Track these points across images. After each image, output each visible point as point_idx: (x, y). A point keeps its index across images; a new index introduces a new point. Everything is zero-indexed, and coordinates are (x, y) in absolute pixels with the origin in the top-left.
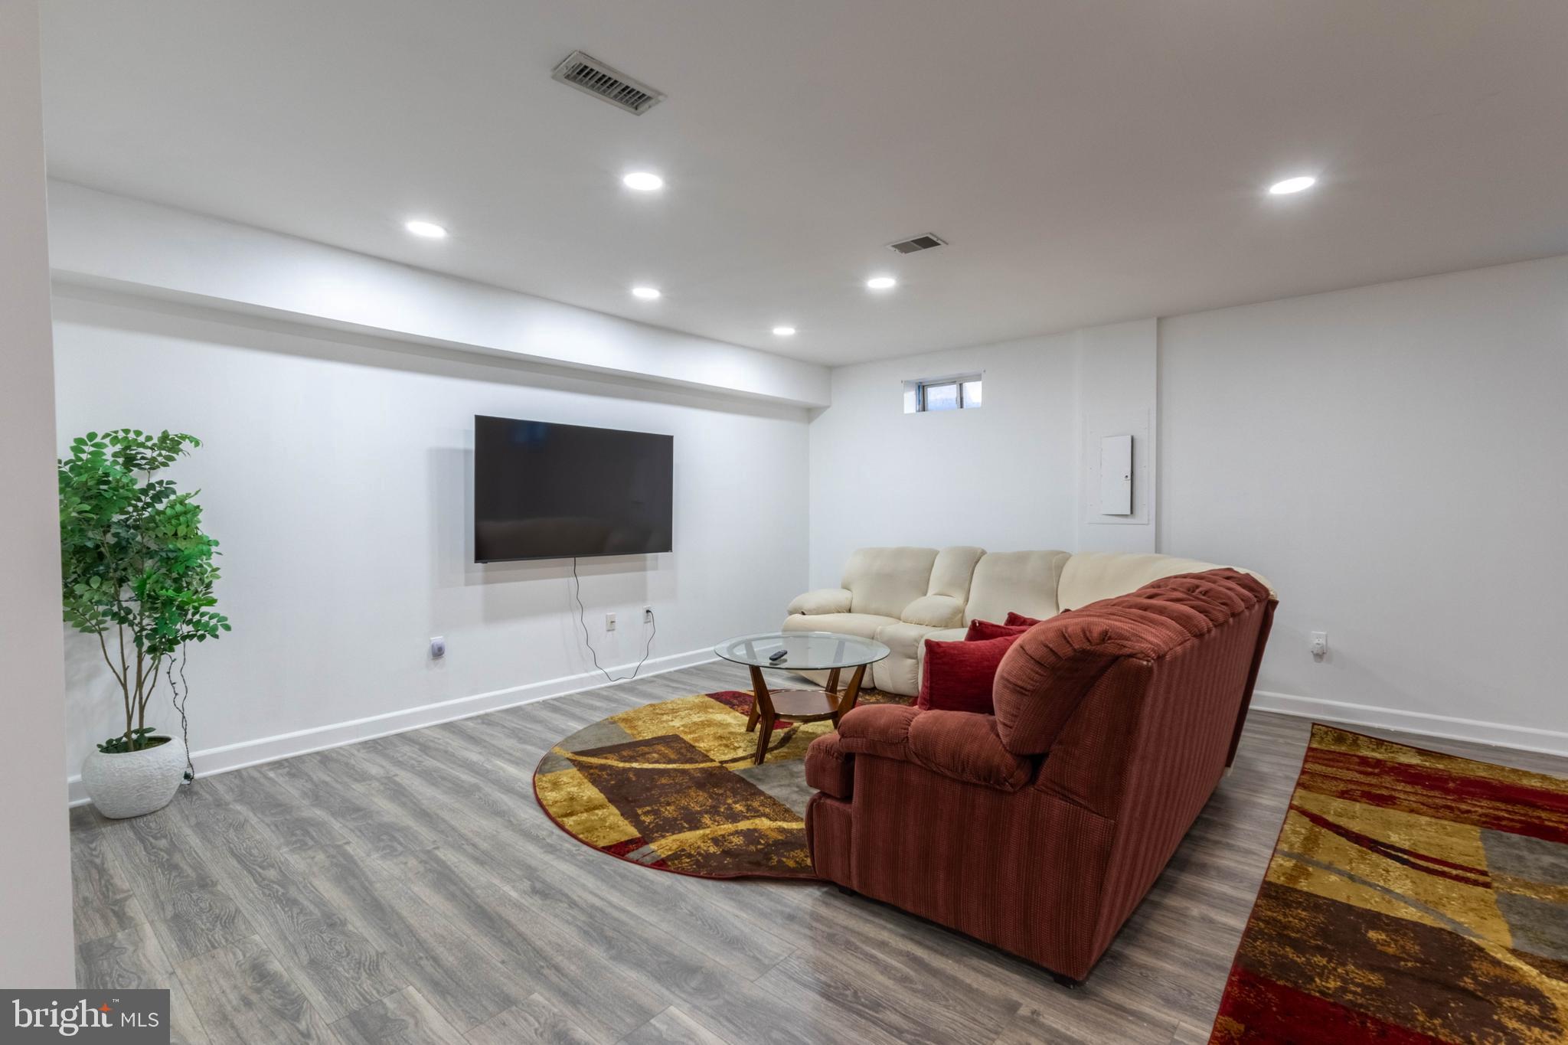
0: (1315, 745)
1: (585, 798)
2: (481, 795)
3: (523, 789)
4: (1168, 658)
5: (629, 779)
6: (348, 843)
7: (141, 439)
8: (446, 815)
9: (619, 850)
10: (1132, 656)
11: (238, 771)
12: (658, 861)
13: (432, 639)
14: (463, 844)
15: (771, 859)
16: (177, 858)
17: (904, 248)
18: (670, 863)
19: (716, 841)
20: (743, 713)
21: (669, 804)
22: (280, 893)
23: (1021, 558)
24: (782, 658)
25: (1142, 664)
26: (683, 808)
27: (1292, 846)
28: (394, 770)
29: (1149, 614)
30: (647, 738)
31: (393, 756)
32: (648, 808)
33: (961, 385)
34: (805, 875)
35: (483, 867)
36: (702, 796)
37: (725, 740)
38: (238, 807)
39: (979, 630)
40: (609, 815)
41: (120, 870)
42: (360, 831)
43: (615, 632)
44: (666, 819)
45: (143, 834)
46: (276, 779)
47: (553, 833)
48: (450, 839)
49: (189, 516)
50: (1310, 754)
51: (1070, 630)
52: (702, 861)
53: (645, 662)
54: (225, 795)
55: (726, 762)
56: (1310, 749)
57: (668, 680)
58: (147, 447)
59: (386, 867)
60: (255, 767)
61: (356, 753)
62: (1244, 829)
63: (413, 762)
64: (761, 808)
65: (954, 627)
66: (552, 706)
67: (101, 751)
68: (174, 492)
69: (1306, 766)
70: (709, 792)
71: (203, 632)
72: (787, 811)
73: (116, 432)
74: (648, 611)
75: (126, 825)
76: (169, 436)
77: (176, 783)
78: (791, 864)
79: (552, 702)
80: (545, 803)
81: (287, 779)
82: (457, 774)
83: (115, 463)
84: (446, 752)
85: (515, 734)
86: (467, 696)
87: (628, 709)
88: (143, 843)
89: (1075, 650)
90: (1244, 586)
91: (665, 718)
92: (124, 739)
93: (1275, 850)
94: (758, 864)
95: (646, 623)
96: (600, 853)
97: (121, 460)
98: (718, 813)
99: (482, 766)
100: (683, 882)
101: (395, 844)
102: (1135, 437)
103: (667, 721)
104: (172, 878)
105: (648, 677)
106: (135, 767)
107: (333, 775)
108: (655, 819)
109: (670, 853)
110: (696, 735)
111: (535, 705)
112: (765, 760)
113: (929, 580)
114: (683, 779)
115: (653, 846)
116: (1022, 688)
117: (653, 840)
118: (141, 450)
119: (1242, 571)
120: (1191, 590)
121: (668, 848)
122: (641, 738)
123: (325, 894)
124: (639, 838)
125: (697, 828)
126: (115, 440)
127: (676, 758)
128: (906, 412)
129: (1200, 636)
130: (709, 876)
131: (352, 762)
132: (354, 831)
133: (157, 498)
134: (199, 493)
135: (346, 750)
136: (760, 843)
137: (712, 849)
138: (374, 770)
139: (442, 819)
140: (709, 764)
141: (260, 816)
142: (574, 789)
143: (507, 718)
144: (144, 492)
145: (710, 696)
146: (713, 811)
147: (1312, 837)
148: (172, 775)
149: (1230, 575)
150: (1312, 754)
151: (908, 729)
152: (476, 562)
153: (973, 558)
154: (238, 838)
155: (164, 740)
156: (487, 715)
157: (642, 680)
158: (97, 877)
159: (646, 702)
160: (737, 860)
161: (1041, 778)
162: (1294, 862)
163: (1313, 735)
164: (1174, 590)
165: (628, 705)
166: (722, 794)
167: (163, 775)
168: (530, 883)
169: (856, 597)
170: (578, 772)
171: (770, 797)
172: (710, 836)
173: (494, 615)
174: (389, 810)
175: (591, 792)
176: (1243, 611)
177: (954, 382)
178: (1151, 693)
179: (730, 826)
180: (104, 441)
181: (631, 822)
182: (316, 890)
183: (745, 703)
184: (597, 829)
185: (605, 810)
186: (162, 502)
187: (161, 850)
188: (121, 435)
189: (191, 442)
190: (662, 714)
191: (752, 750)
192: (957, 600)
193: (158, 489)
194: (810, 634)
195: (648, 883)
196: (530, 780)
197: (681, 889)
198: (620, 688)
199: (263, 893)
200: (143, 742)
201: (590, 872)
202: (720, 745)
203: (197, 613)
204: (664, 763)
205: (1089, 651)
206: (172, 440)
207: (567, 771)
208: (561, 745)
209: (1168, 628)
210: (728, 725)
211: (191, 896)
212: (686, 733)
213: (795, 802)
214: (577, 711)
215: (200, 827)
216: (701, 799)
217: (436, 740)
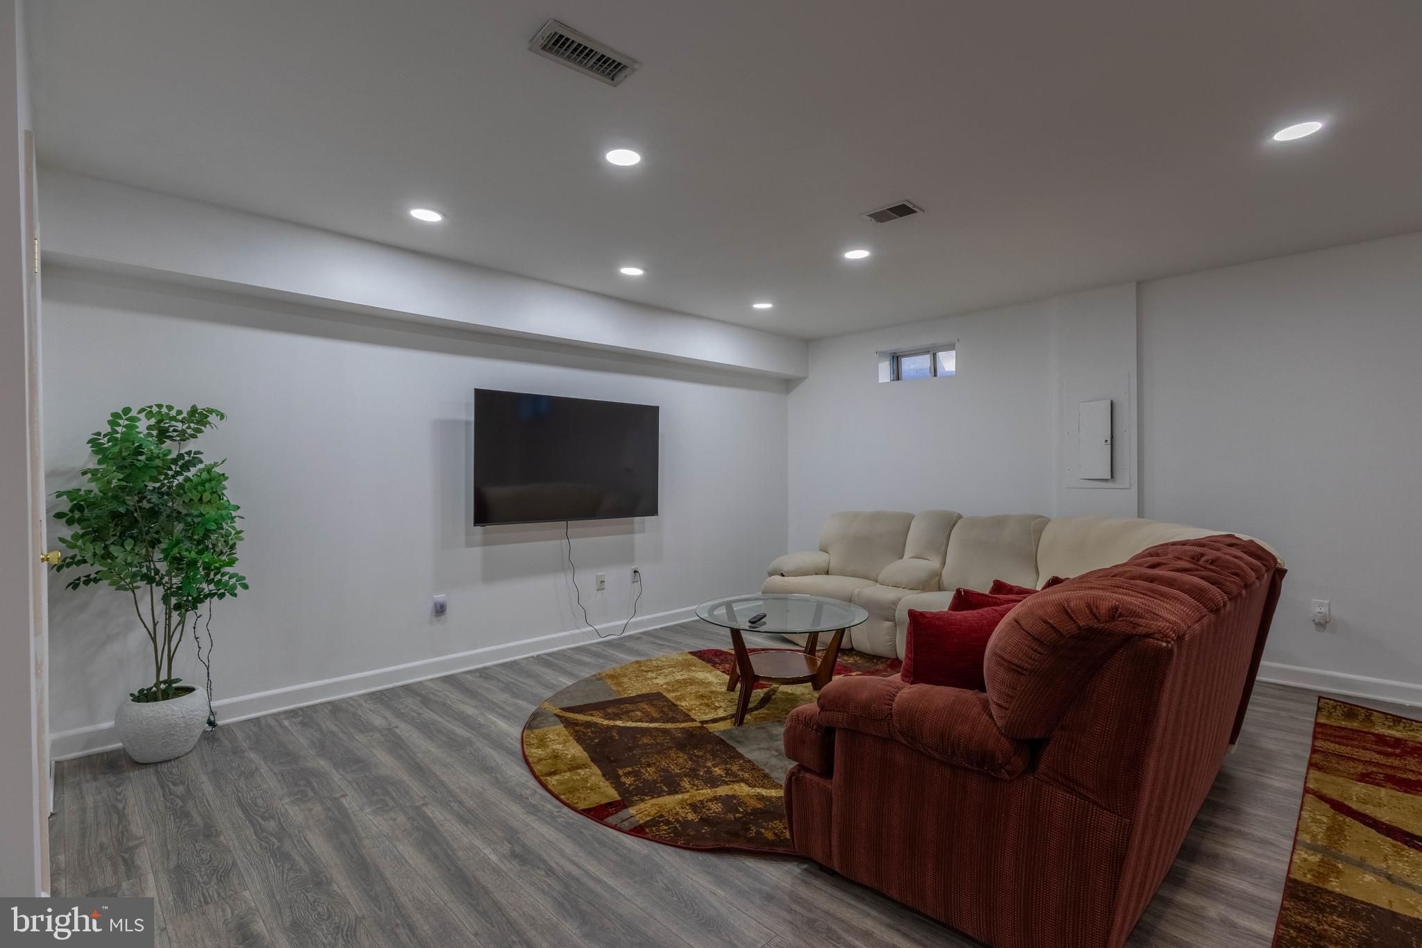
0: (1322, 721)
1: (569, 756)
2: (472, 750)
3: (511, 744)
4: (1187, 637)
5: (612, 737)
6: (344, 796)
7: (173, 413)
8: (437, 770)
9: (599, 813)
10: (1148, 635)
11: (258, 719)
12: (636, 828)
13: (435, 596)
14: (451, 801)
15: (749, 829)
16: (190, 805)
17: (880, 217)
18: (647, 830)
19: (694, 807)
20: (724, 672)
21: (649, 765)
22: (275, 847)
23: (998, 522)
24: (762, 620)
25: (1161, 645)
26: (663, 770)
27: (1314, 837)
28: (396, 722)
29: (1154, 586)
30: (631, 695)
31: (396, 708)
32: (629, 769)
33: (934, 355)
34: (784, 849)
35: (467, 827)
36: (682, 758)
37: (706, 699)
38: (252, 755)
39: (964, 600)
40: (590, 776)
41: (138, 817)
42: (357, 783)
43: (604, 591)
44: (645, 781)
45: (165, 780)
46: (290, 728)
47: (536, 792)
48: (439, 795)
49: (214, 483)
50: (1318, 730)
51: (1072, 605)
52: (680, 829)
53: (633, 620)
54: (243, 742)
55: (707, 722)
56: (1317, 724)
57: (653, 637)
58: (178, 421)
59: (376, 823)
60: (273, 715)
61: (364, 704)
62: (1255, 815)
63: (413, 714)
64: (740, 773)
65: (931, 590)
66: (545, 661)
67: (132, 700)
68: (201, 462)
69: (1316, 744)
70: (688, 754)
71: (223, 591)
72: (766, 776)
73: (151, 407)
74: (635, 572)
75: (152, 770)
76: (197, 410)
77: (198, 731)
78: (769, 835)
79: (544, 657)
80: (530, 760)
81: (300, 728)
82: (452, 727)
83: (150, 435)
84: (445, 705)
85: (509, 688)
86: (466, 651)
87: (615, 665)
88: (163, 789)
89: (1079, 627)
90: (1251, 554)
91: (650, 675)
92: (154, 689)
93: (1295, 841)
94: (736, 835)
95: (634, 582)
96: (580, 816)
97: (155, 433)
98: (697, 777)
99: (476, 720)
100: (660, 851)
101: (388, 799)
102: (1114, 402)
103: (651, 679)
104: (182, 826)
105: (635, 634)
106: (161, 715)
107: (341, 726)
108: (635, 781)
109: (648, 819)
110: (679, 694)
111: (530, 659)
112: (745, 721)
113: (905, 544)
114: (664, 740)
115: (632, 811)
116: (1018, 666)
117: (632, 804)
118: (174, 423)
119: (1245, 537)
120: (1196, 558)
121: (646, 812)
122: (626, 696)
123: (316, 850)
124: (618, 801)
125: (676, 792)
126: (150, 414)
127: (658, 716)
128: (880, 382)
129: (1216, 610)
130: (685, 846)
131: (359, 712)
132: (351, 784)
133: (186, 467)
134: (225, 462)
135: (355, 700)
136: (739, 812)
137: (691, 816)
138: (378, 722)
139: (434, 774)
140: (690, 724)
141: (269, 765)
142: (560, 747)
143: (504, 672)
144: (175, 461)
145: (692, 653)
146: (693, 774)
147: (1336, 827)
148: (194, 724)
149: (1232, 542)
150: (1320, 731)
151: (892, 705)
152: (474, 526)
153: (948, 523)
154: (247, 787)
155: (190, 690)
156: (485, 668)
157: (630, 636)
158: (117, 823)
159: (633, 659)
160: (715, 829)
161: (1042, 767)
162: (1320, 856)
163: (1319, 709)
164: (1179, 558)
165: (615, 661)
166: (701, 757)
167: (185, 723)
168: (509, 845)
169: (834, 560)
170: (564, 729)
171: (750, 761)
172: (688, 802)
173: (492, 574)
174: (386, 763)
175: (575, 750)
176: (1254, 582)
177: (927, 352)
178: (1170, 678)
179: (709, 791)
180: (139, 416)
181: (612, 783)
182: (309, 845)
183: (727, 661)
184: (578, 790)
185: (587, 770)
186: (189, 471)
187: (177, 796)
188: (155, 409)
189: (217, 415)
190: (647, 671)
191: (732, 710)
192: (933, 563)
193: (187, 458)
194: (789, 596)
195: (625, 851)
196: (519, 736)
197: (657, 859)
198: (609, 644)
199: (261, 846)
200: (171, 692)
201: (569, 837)
202: (702, 704)
203: (219, 573)
204: (647, 722)
205: (1097, 628)
206: (201, 414)
207: (553, 728)
208: (550, 700)
209: (1182, 603)
210: (710, 683)
211: (195, 846)
212: (669, 691)
213: (773, 768)
214: (568, 666)
215: (216, 775)
216: (681, 761)
217: (437, 693)
